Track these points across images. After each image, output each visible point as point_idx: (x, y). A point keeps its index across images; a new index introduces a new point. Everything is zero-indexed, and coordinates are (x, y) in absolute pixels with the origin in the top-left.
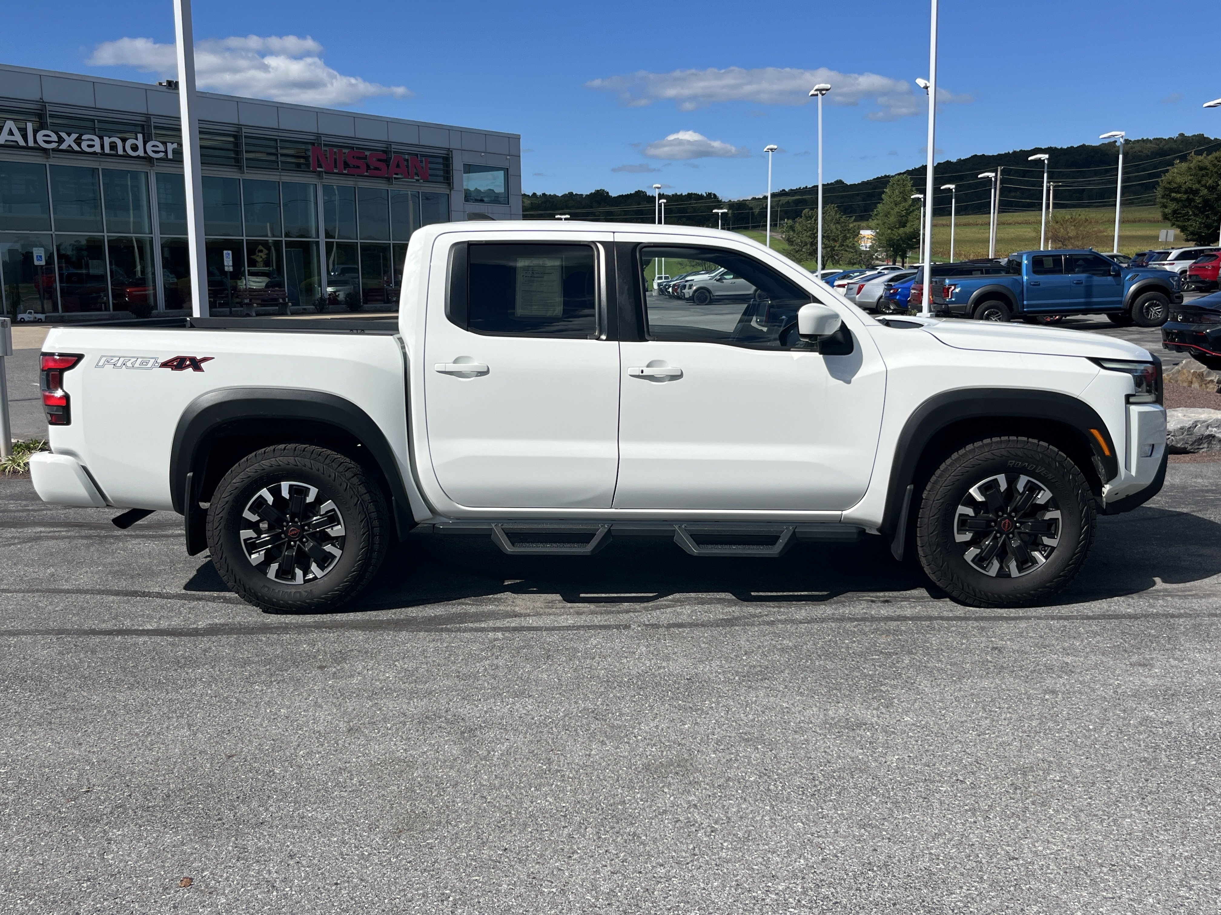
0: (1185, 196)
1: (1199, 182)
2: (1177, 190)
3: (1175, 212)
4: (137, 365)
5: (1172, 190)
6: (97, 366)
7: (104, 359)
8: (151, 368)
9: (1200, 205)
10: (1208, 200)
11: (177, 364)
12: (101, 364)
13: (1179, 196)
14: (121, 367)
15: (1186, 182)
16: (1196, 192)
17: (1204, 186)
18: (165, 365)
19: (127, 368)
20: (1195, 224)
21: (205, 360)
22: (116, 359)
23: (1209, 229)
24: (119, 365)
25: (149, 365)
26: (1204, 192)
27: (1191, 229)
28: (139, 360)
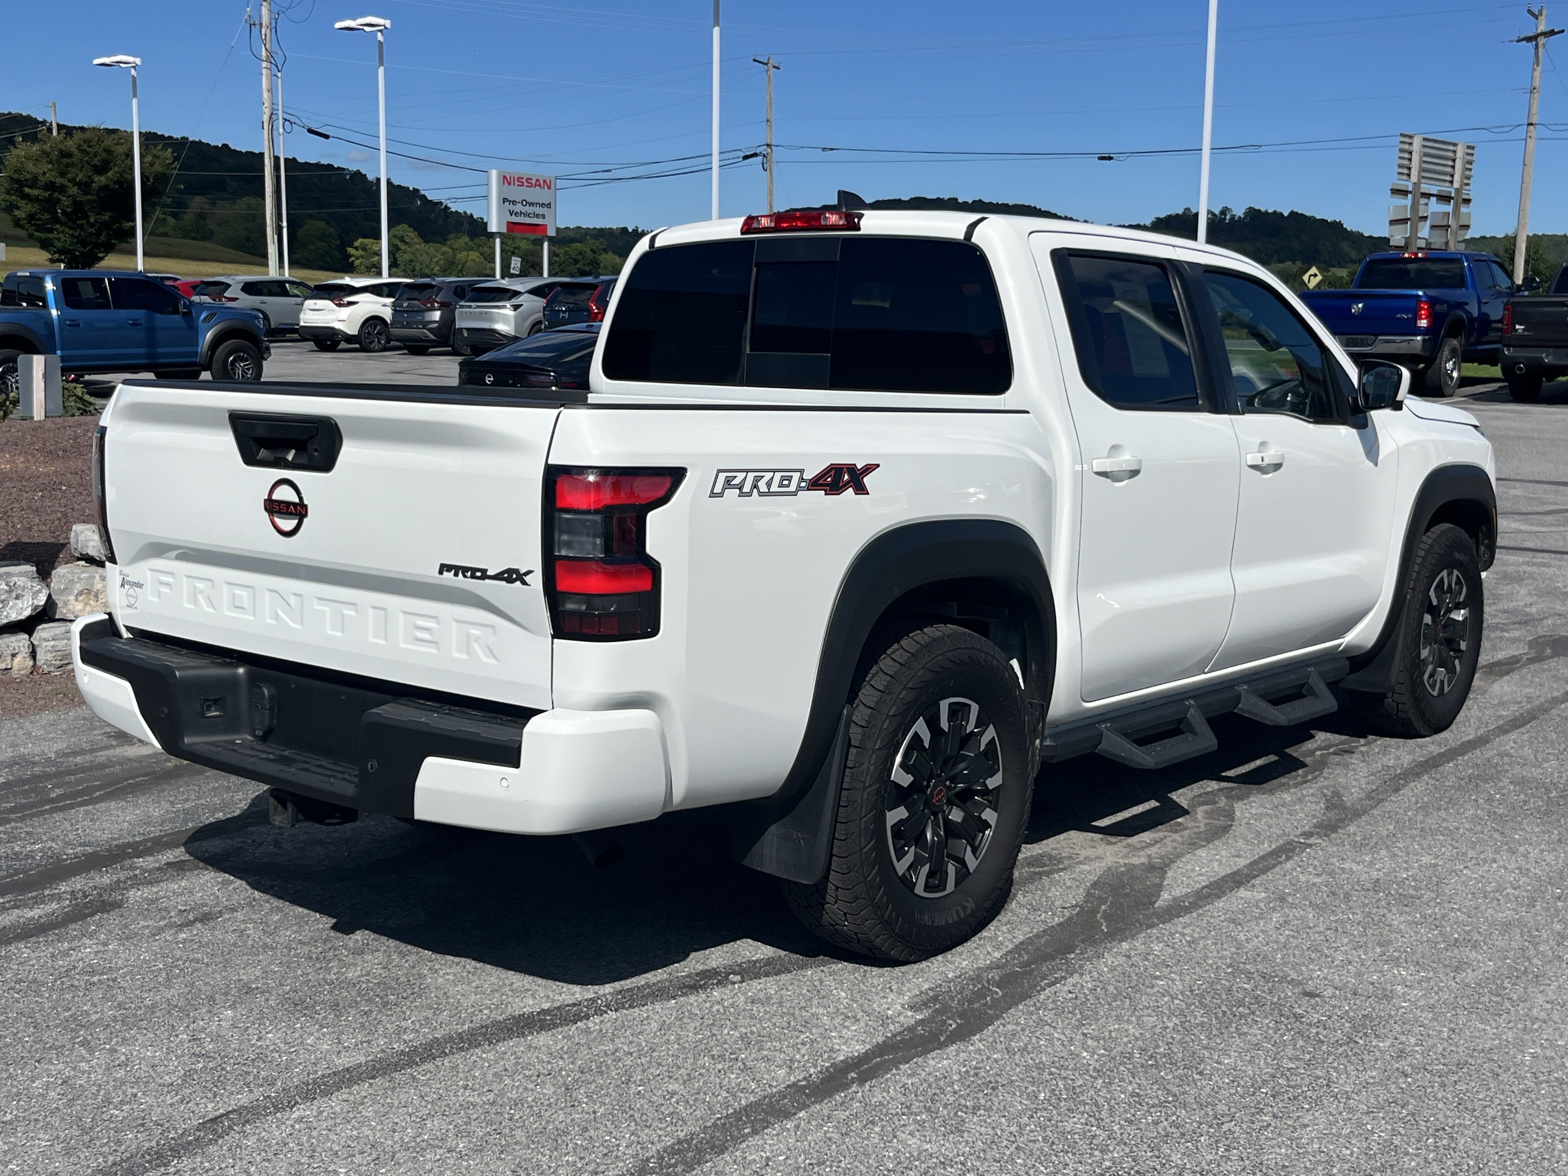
0: (47, 194)
1: (62, 174)
2: (33, 182)
3: (31, 217)
4: (774, 488)
5: (21, 183)
6: (713, 495)
7: (722, 477)
8: (794, 494)
9: (69, 210)
10: (80, 202)
11: (832, 481)
12: (718, 489)
13: (35, 192)
14: (749, 494)
15: (44, 174)
16: (62, 189)
17: (73, 181)
18: (815, 484)
19: (761, 494)
20: (63, 236)
21: (869, 468)
22: (741, 476)
23: (85, 247)
24: (746, 489)
25: (793, 488)
26: (74, 190)
27: (59, 244)
28: (778, 476)
